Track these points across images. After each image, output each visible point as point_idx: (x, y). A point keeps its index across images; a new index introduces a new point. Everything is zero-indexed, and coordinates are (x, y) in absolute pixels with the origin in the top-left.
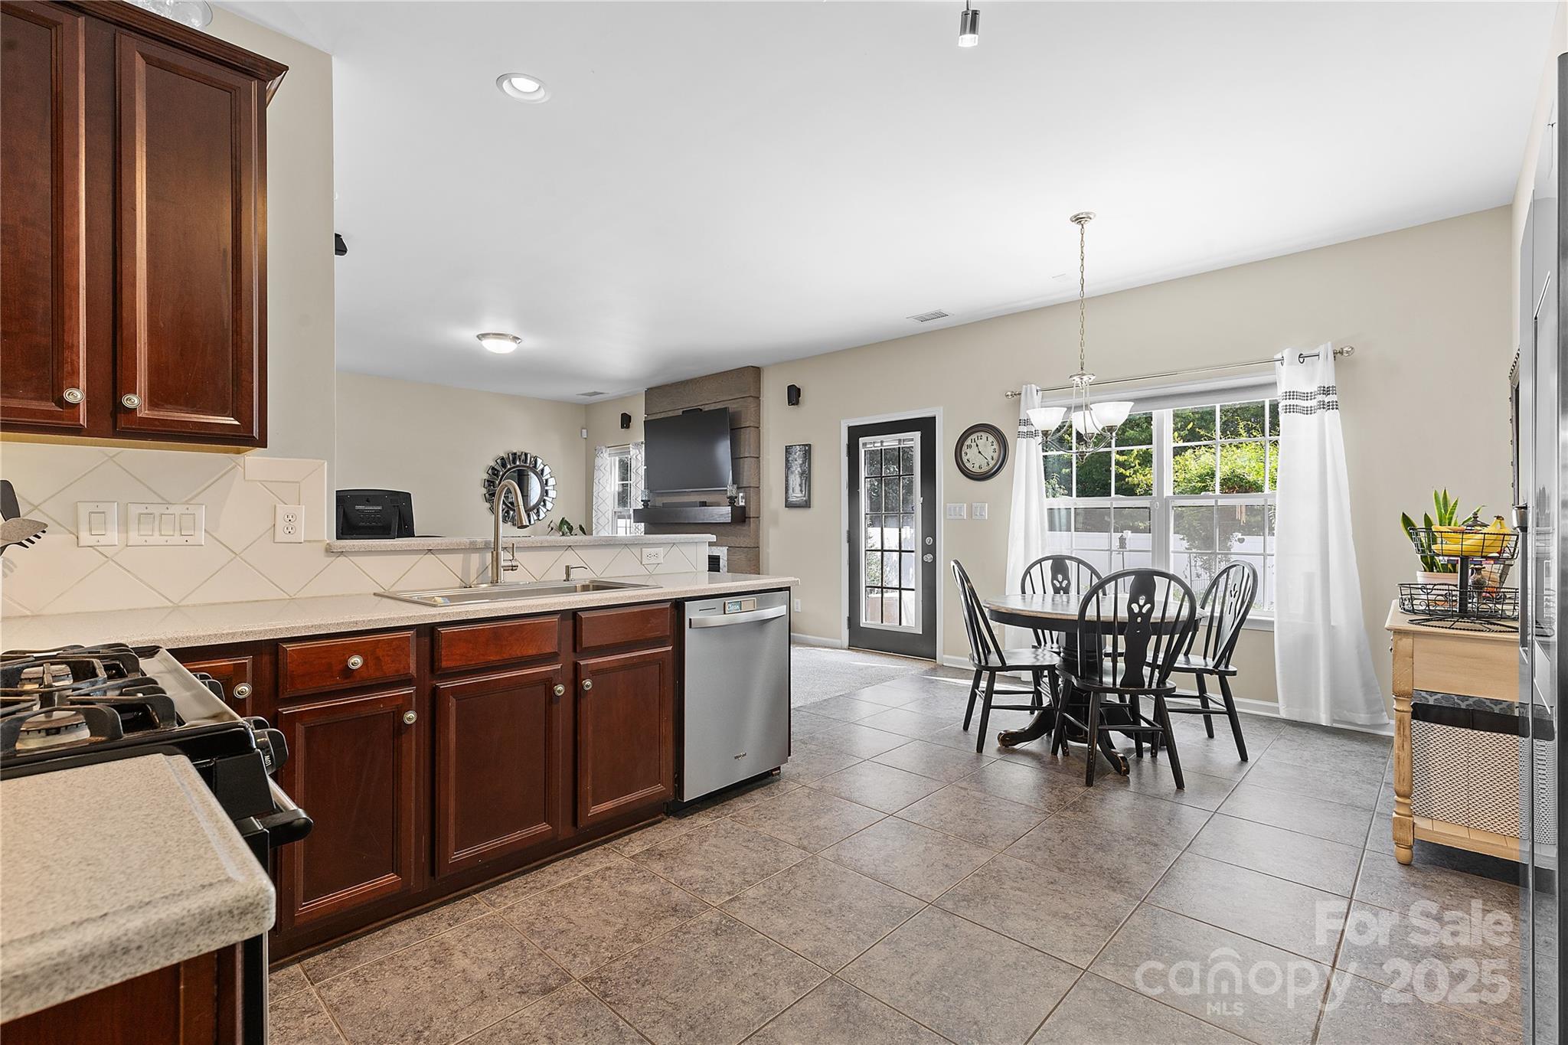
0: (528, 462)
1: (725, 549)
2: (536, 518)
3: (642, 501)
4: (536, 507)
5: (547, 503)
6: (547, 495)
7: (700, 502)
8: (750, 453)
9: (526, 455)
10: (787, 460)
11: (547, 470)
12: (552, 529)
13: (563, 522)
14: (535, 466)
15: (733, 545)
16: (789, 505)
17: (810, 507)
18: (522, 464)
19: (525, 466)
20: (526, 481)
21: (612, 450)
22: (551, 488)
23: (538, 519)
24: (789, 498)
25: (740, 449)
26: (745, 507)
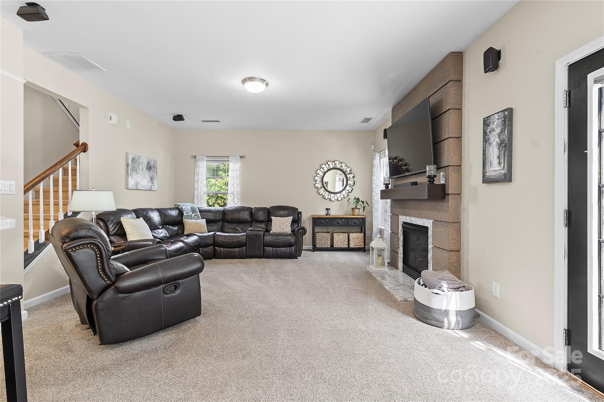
1: (431, 221)
2: (342, 197)
3: (384, 184)
5: (349, 188)
6: (349, 184)
8: (449, 134)
10: (485, 133)
11: (349, 170)
12: (350, 203)
14: (342, 168)
16: (487, 180)
17: (510, 181)
19: (336, 169)
21: (381, 154)
23: (344, 197)
24: (486, 173)
25: (442, 133)
26: (445, 185)
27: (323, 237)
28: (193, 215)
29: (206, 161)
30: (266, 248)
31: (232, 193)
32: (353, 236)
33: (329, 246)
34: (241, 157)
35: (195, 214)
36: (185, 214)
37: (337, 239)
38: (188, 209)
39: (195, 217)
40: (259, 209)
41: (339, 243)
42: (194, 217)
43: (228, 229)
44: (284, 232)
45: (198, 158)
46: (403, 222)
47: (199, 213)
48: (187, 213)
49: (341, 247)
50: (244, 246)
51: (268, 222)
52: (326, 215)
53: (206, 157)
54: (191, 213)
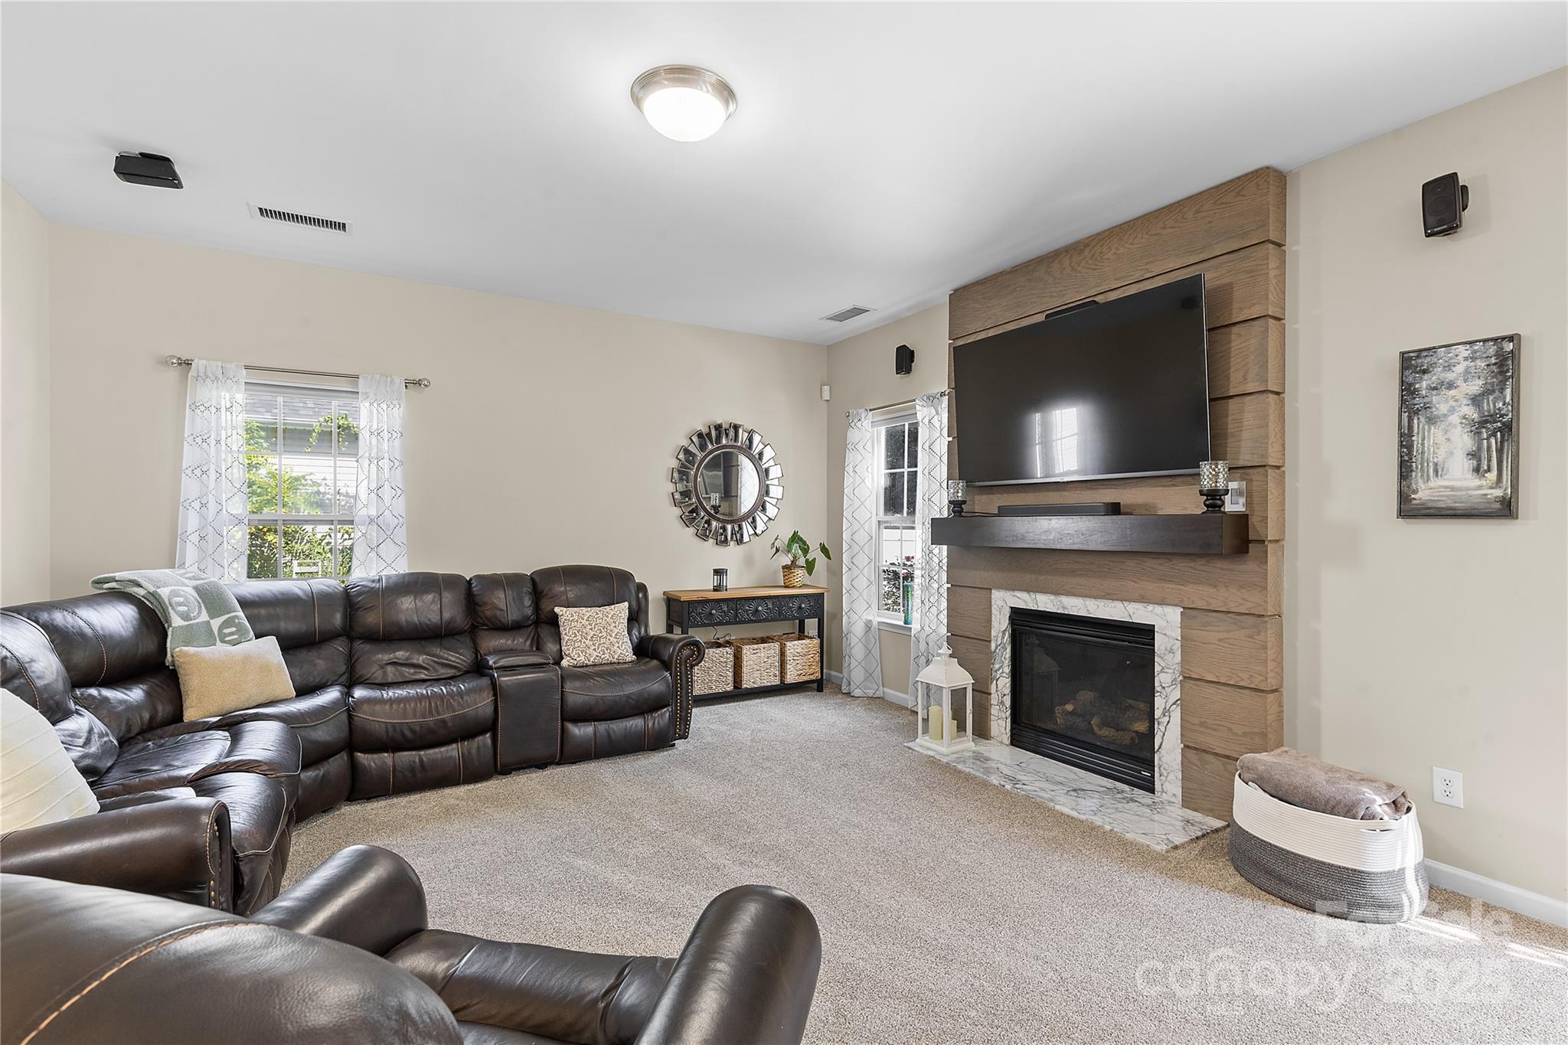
0: (740, 440)
1: (1173, 610)
2: (751, 532)
4: (751, 516)
5: (768, 506)
6: (767, 493)
7: (1107, 504)
8: (1259, 381)
9: (736, 428)
10: (1408, 390)
11: (768, 453)
12: (777, 550)
13: (795, 538)
14: (750, 447)
15: (1199, 604)
16: (1416, 511)
17: (1509, 517)
18: (730, 443)
19: (732, 447)
20: (734, 474)
21: (878, 416)
22: (776, 482)
23: (756, 533)
24: (1415, 492)
25: (1228, 377)
26: (1247, 515)
27: (712, 660)
28: (216, 624)
29: (243, 386)
30: (570, 726)
31: (372, 520)
32: (794, 647)
33: (730, 688)
34: (408, 384)
35: (227, 616)
36: (177, 621)
37: (752, 662)
38: (186, 599)
39: (226, 631)
40: (495, 582)
41: (757, 674)
42: (220, 629)
43: (382, 667)
44: (615, 660)
45: (202, 370)
46: (1012, 608)
47: (241, 614)
48: (185, 617)
49: (762, 685)
50: (483, 732)
51: (537, 628)
52: (715, 590)
53: (247, 367)
54: (204, 617)
